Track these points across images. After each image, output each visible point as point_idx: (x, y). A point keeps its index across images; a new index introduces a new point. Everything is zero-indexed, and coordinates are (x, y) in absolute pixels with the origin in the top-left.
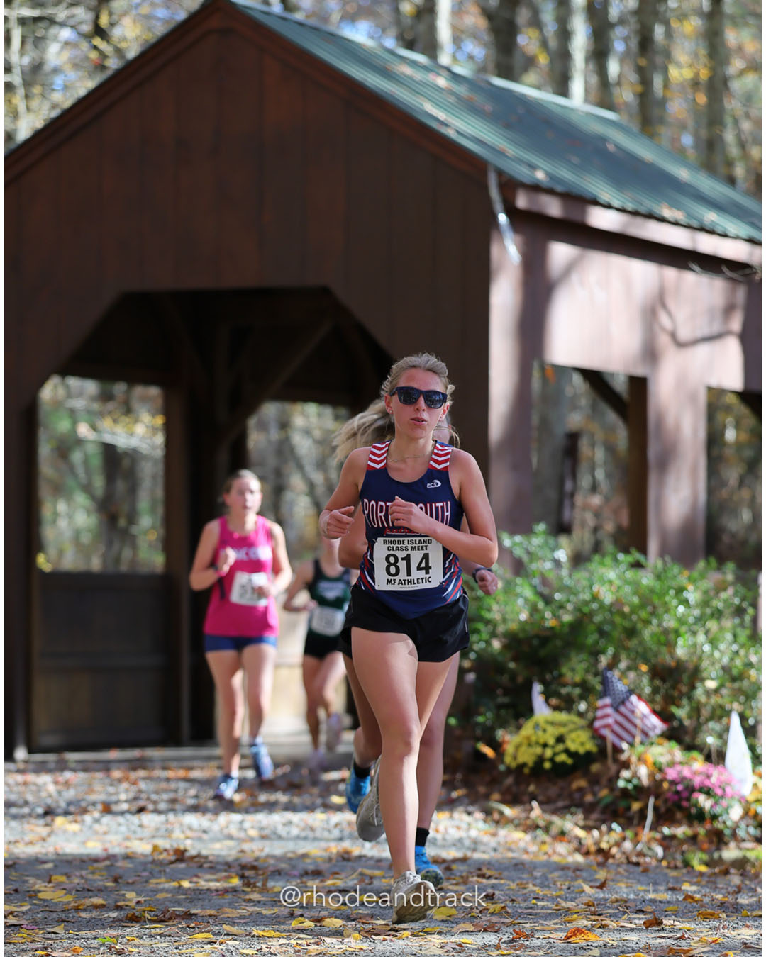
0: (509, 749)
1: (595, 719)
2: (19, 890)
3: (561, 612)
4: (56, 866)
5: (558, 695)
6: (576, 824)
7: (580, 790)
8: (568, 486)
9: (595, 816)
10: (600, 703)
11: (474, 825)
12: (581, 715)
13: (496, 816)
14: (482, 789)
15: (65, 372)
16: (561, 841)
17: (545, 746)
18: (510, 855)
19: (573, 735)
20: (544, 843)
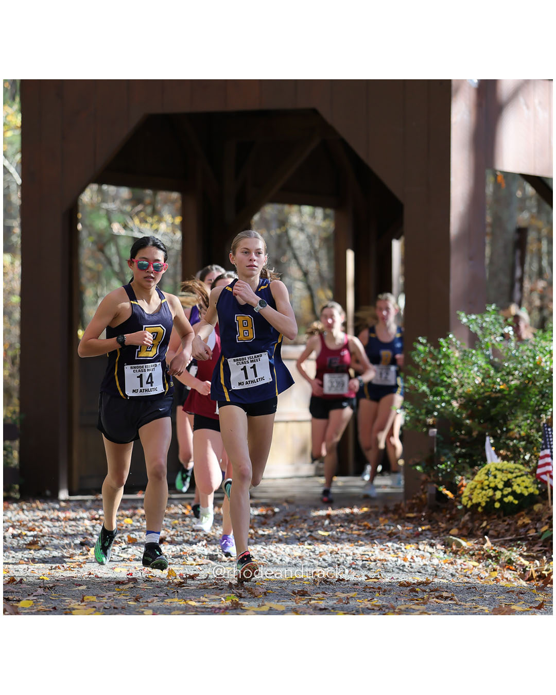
0: (466, 491)
1: (537, 467)
2: (57, 608)
3: (511, 378)
4: (88, 588)
5: (507, 447)
6: (521, 555)
7: (525, 525)
8: (518, 273)
9: (536, 548)
10: (541, 454)
11: (436, 554)
12: (526, 463)
13: (454, 547)
14: (443, 525)
15: (100, 181)
16: (509, 569)
17: (495, 489)
18: (466, 580)
19: (519, 480)
20: (495, 570)
